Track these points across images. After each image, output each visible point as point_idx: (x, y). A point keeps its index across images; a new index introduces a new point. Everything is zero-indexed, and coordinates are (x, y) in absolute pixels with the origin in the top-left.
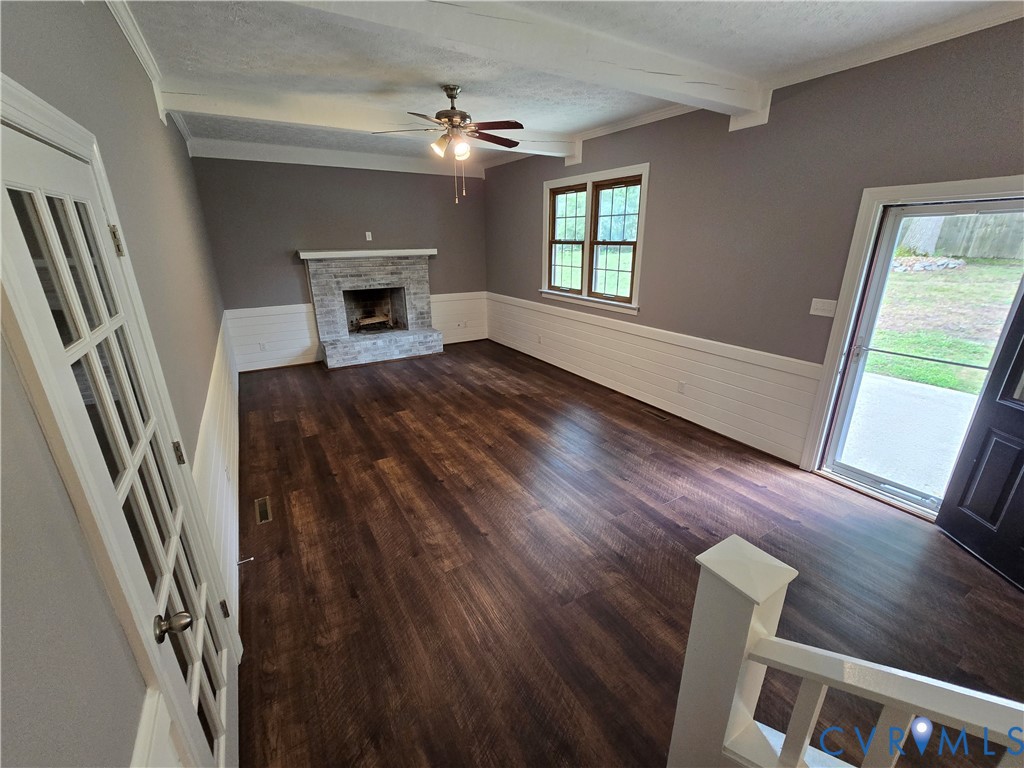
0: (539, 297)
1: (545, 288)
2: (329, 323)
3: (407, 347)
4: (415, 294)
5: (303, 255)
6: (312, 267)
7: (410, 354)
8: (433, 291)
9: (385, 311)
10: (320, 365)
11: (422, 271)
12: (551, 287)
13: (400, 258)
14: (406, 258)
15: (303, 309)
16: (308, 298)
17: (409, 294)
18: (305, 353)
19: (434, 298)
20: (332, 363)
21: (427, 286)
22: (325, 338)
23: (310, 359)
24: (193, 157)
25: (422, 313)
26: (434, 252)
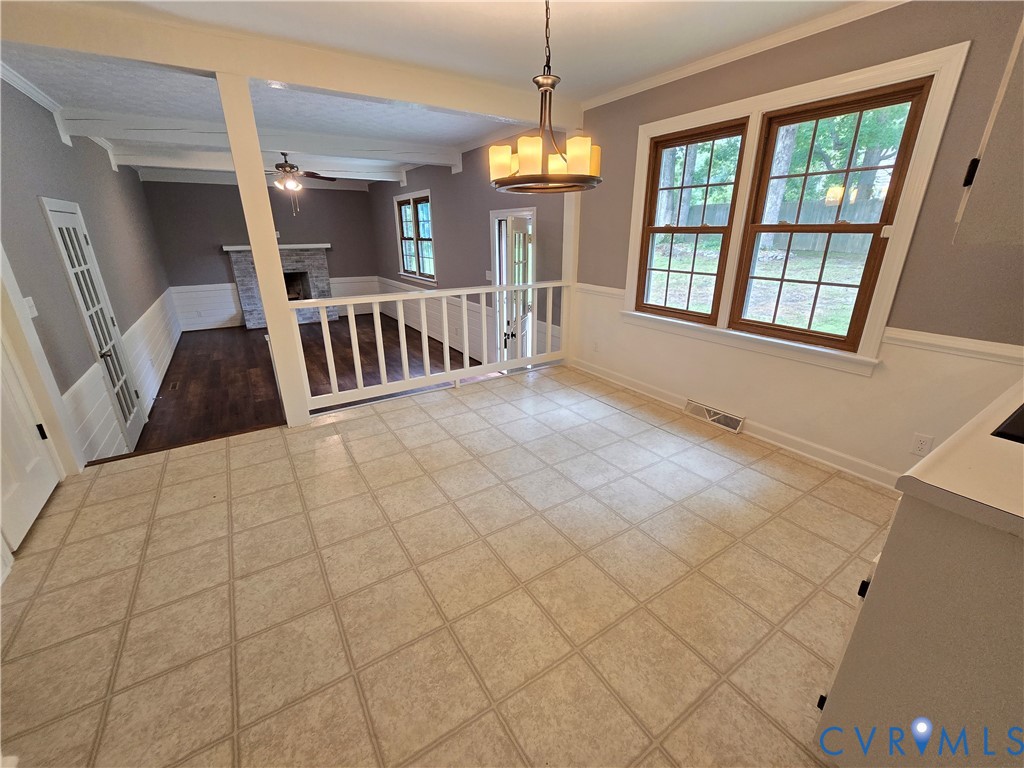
0: (399, 278)
1: (402, 272)
2: (249, 297)
3: (308, 315)
4: (317, 277)
5: (225, 248)
6: (234, 257)
7: (312, 321)
8: (332, 275)
9: (297, 290)
10: (243, 327)
11: (322, 260)
12: (405, 271)
13: (302, 250)
14: (307, 250)
15: (229, 286)
16: (232, 280)
17: (312, 277)
18: (231, 319)
19: (333, 280)
20: (250, 325)
21: (326, 272)
22: (247, 308)
23: (237, 324)
24: (143, 182)
25: (323, 292)
26: (329, 246)
